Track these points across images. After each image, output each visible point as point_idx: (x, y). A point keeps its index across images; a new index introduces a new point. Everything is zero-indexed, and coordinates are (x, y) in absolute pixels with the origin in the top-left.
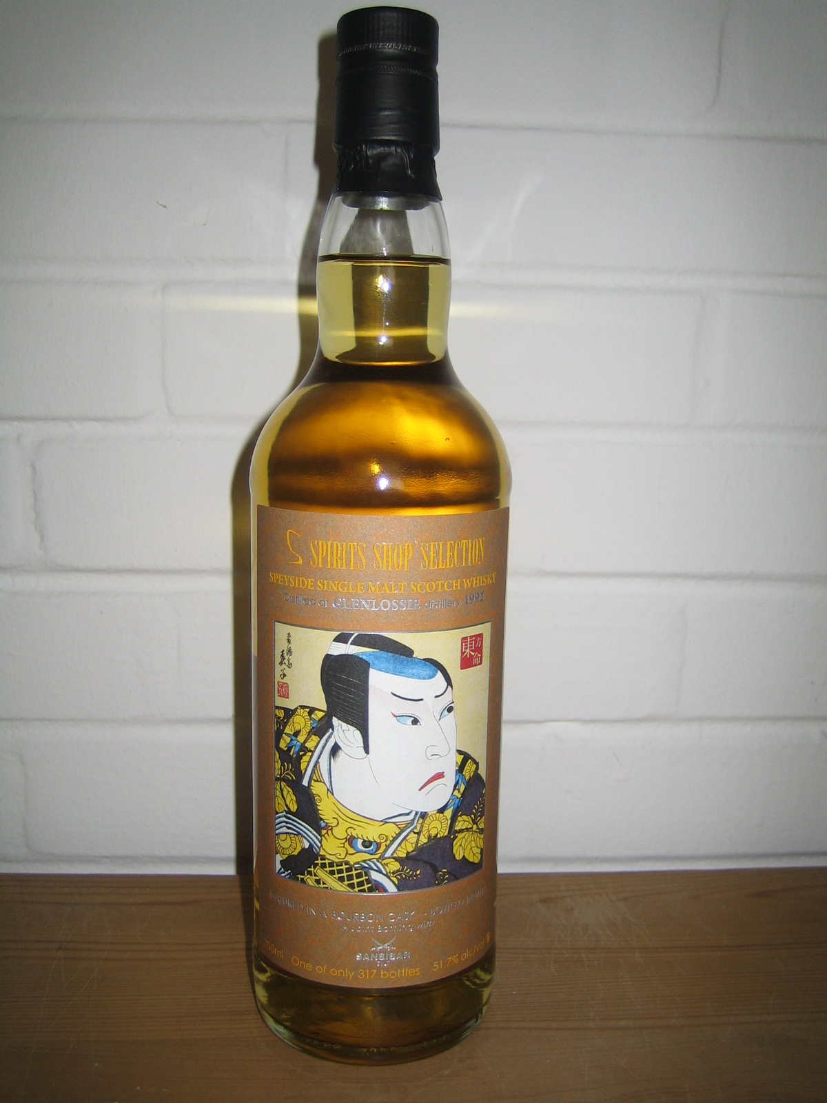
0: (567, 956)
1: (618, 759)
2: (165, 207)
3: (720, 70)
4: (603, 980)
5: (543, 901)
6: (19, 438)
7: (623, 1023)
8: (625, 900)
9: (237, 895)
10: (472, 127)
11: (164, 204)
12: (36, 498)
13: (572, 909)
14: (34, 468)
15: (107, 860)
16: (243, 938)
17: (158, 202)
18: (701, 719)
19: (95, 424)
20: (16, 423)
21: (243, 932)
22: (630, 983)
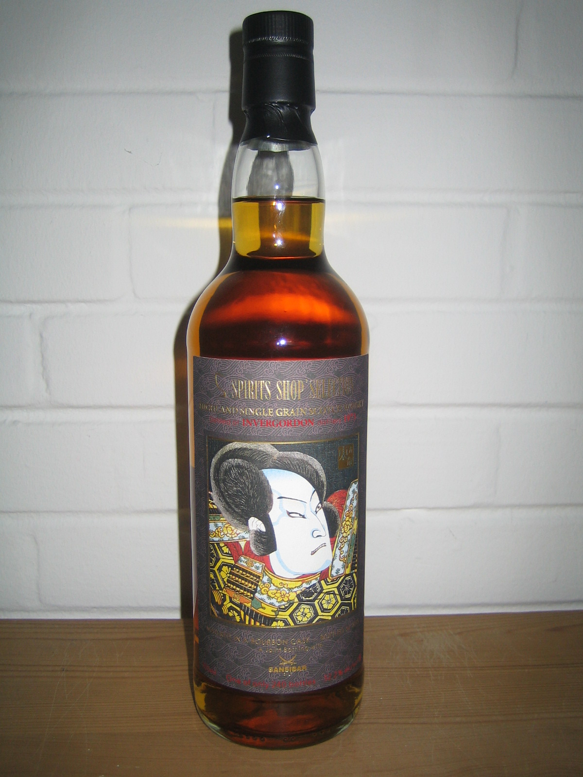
0: (418, 673)
1: (454, 536)
2: (130, 152)
3: (517, 49)
4: (445, 690)
5: (402, 635)
6: (31, 315)
7: (458, 719)
8: (459, 633)
9: (182, 633)
10: (345, 93)
11: (129, 151)
12: (43, 356)
13: (422, 641)
14: (41, 336)
15: (95, 610)
16: (186, 663)
17: (125, 150)
18: (513, 506)
19: (83, 304)
20: (29, 305)
21: (186, 658)
22: (463, 691)
